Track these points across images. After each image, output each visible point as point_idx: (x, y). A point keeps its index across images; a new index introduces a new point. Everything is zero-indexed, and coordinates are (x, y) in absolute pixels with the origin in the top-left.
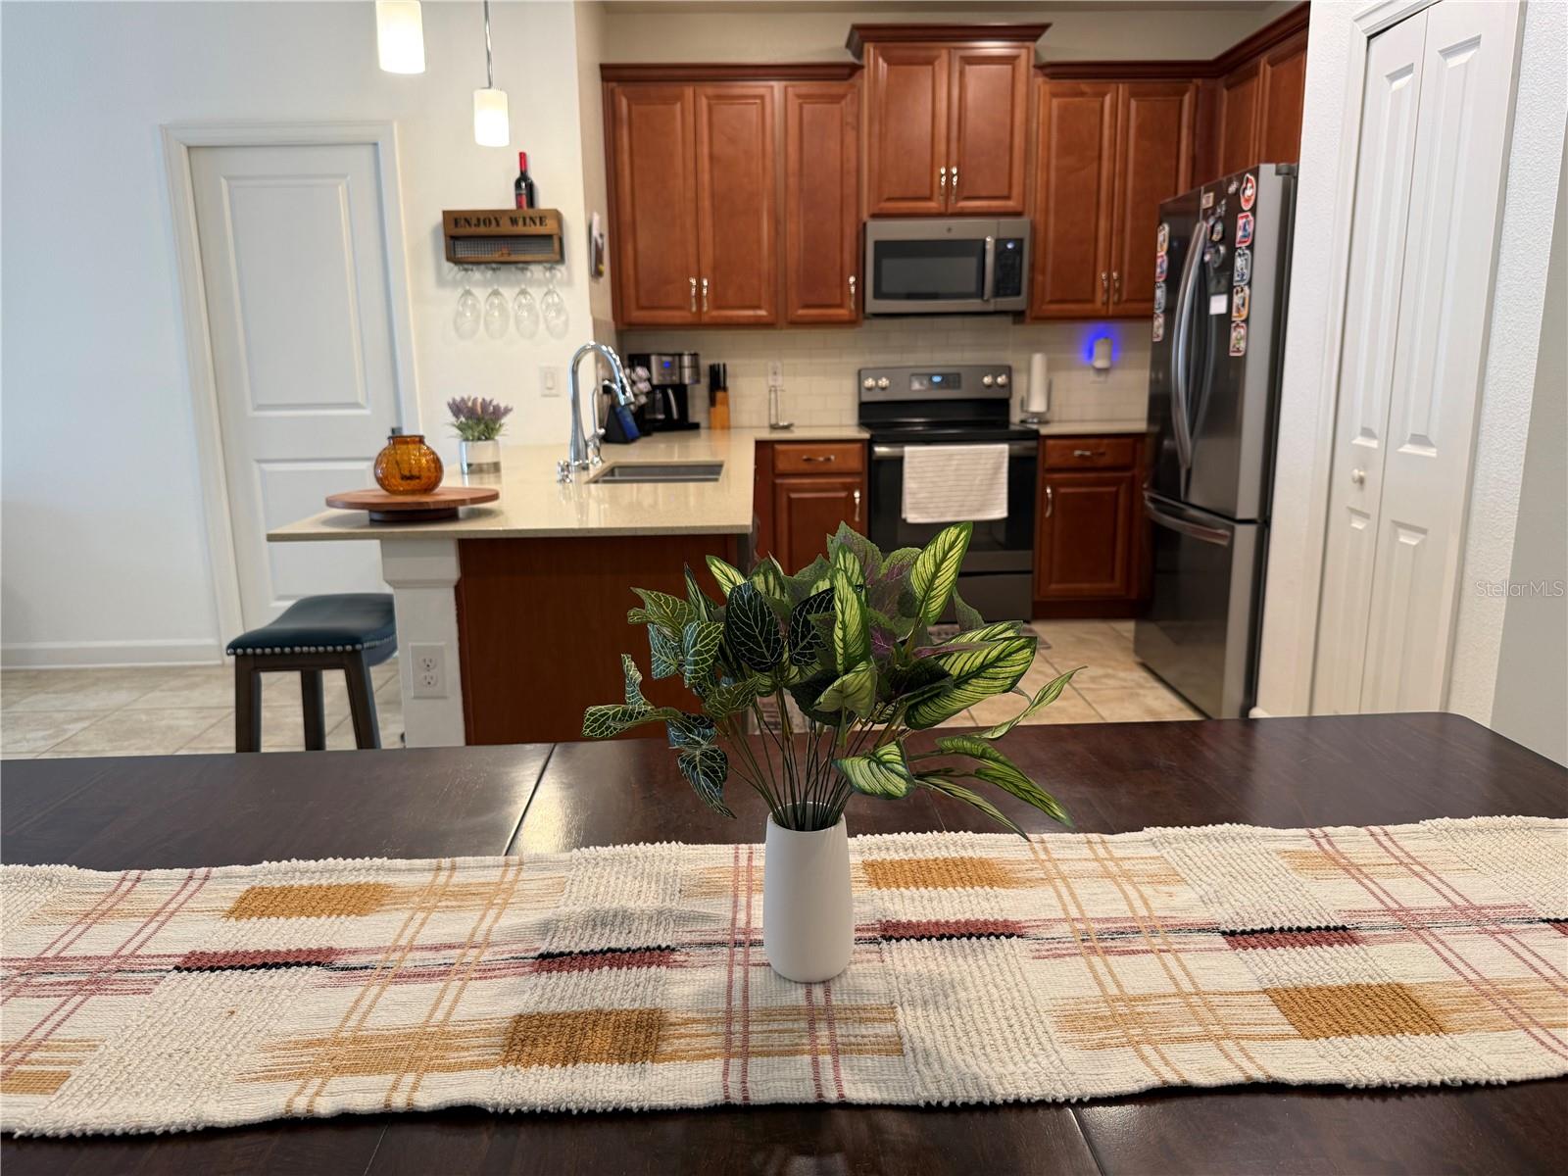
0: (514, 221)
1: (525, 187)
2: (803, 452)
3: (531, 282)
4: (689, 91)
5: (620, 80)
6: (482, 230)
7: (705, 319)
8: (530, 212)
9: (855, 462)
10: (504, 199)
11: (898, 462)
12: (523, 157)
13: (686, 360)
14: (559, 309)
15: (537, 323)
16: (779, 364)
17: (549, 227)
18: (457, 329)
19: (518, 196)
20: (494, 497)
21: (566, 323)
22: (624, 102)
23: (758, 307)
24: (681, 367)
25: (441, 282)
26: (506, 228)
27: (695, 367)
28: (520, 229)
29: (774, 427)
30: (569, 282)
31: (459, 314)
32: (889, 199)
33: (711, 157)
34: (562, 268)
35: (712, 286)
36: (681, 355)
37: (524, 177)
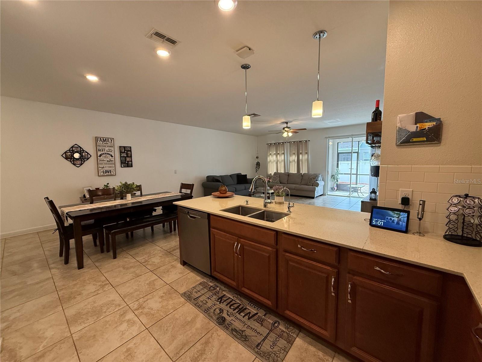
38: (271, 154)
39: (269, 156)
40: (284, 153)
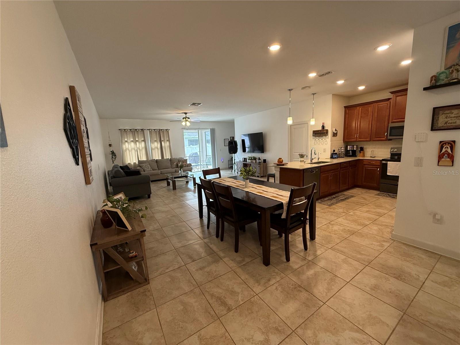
0: (321, 131)
1: (323, 127)
2: (369, 161)
3: (323, 138)
4: (358, 108)
5: (347, 108)
6: (317, 132)
7: (357, 140)
8: (323, 130)
9: (379, 164)
10: (320, 129)
11: (386, 164)
12: (323, 123)
13: (355, 146)
14: (326, 141)
15: (324, 143)
16: (375, 146)
17: (325, 131)
18: (314, 144)
19: (322, 128)
20: (287, 164)
21: (327, 143)
22: (348, 111)
23: (367, 138)
24: (354, 147)
25: (313, 139)
26: (320, 132)
27: (357, 147)
28: (321, 132)
29: (371, 157)
30: (328, 138)
31: (315, 142)
32: (395, 120)
33: (361, 117)
34: (327, 136)
35: (360, 135)
36: (354, 146)
37: (323, 125)
38: (126, 141)
39: (125, 143)
40: (144, 141)
